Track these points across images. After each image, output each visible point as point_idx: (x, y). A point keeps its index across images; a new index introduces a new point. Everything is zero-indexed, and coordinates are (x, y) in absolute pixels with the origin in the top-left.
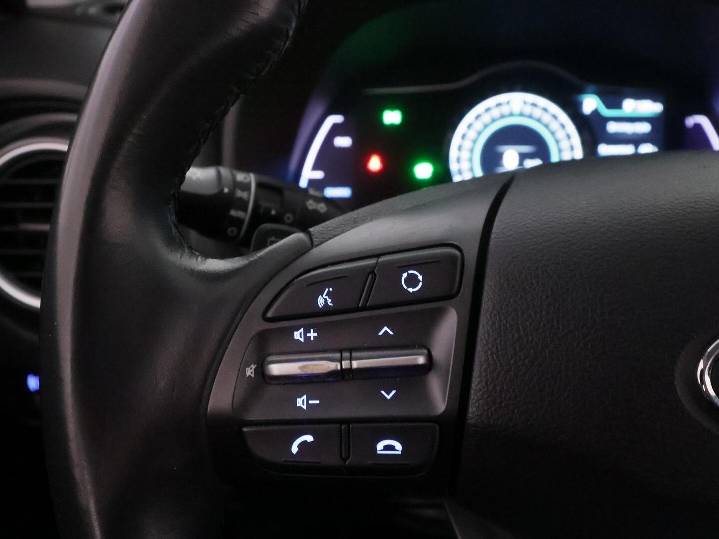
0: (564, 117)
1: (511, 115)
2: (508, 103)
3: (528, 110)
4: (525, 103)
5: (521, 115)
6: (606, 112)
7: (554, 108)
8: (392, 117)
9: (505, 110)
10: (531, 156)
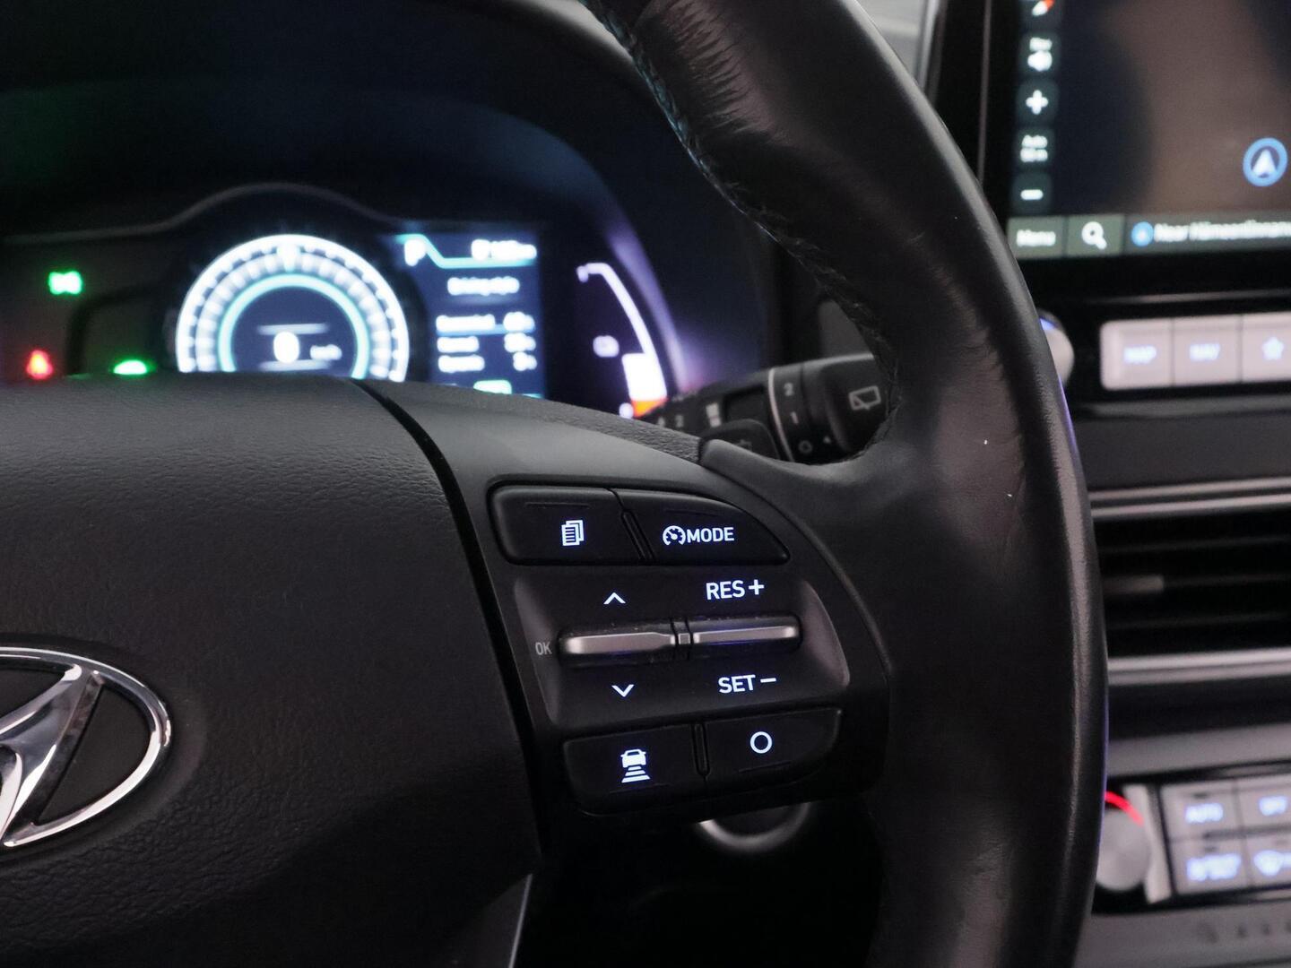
0: (371, 273)
1: (281, 272)
2: (274, 251)
3: (308, 262)
4: (303, 251)
5: (298, 271)
6: (442, 262)
7: (353, 259)
8: (66, 283)
9: (269, 263)
10: (321, 340)
